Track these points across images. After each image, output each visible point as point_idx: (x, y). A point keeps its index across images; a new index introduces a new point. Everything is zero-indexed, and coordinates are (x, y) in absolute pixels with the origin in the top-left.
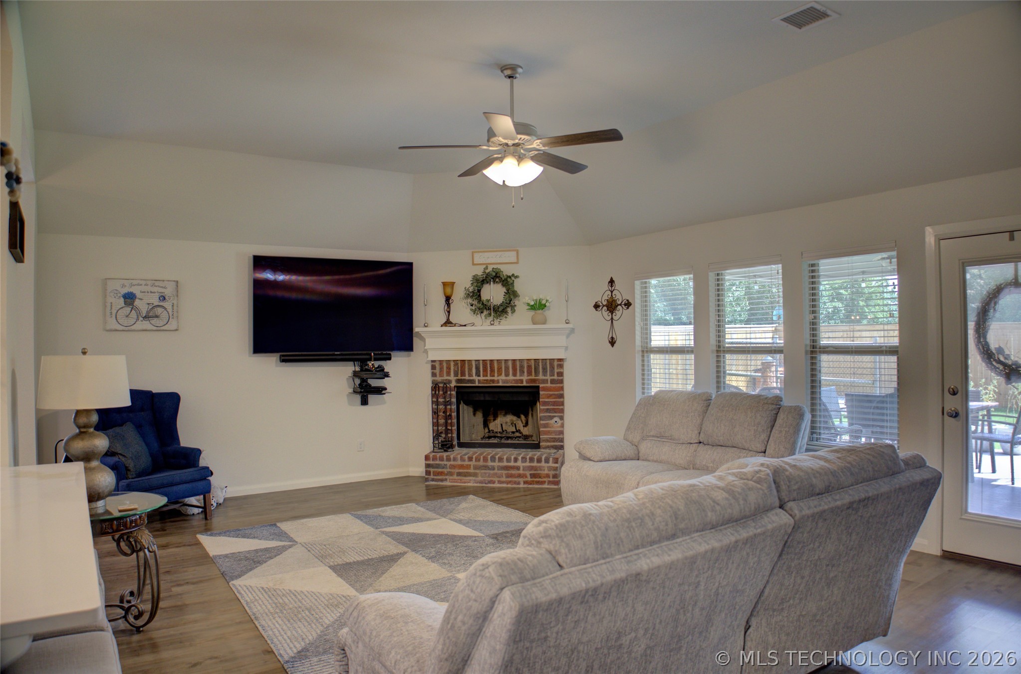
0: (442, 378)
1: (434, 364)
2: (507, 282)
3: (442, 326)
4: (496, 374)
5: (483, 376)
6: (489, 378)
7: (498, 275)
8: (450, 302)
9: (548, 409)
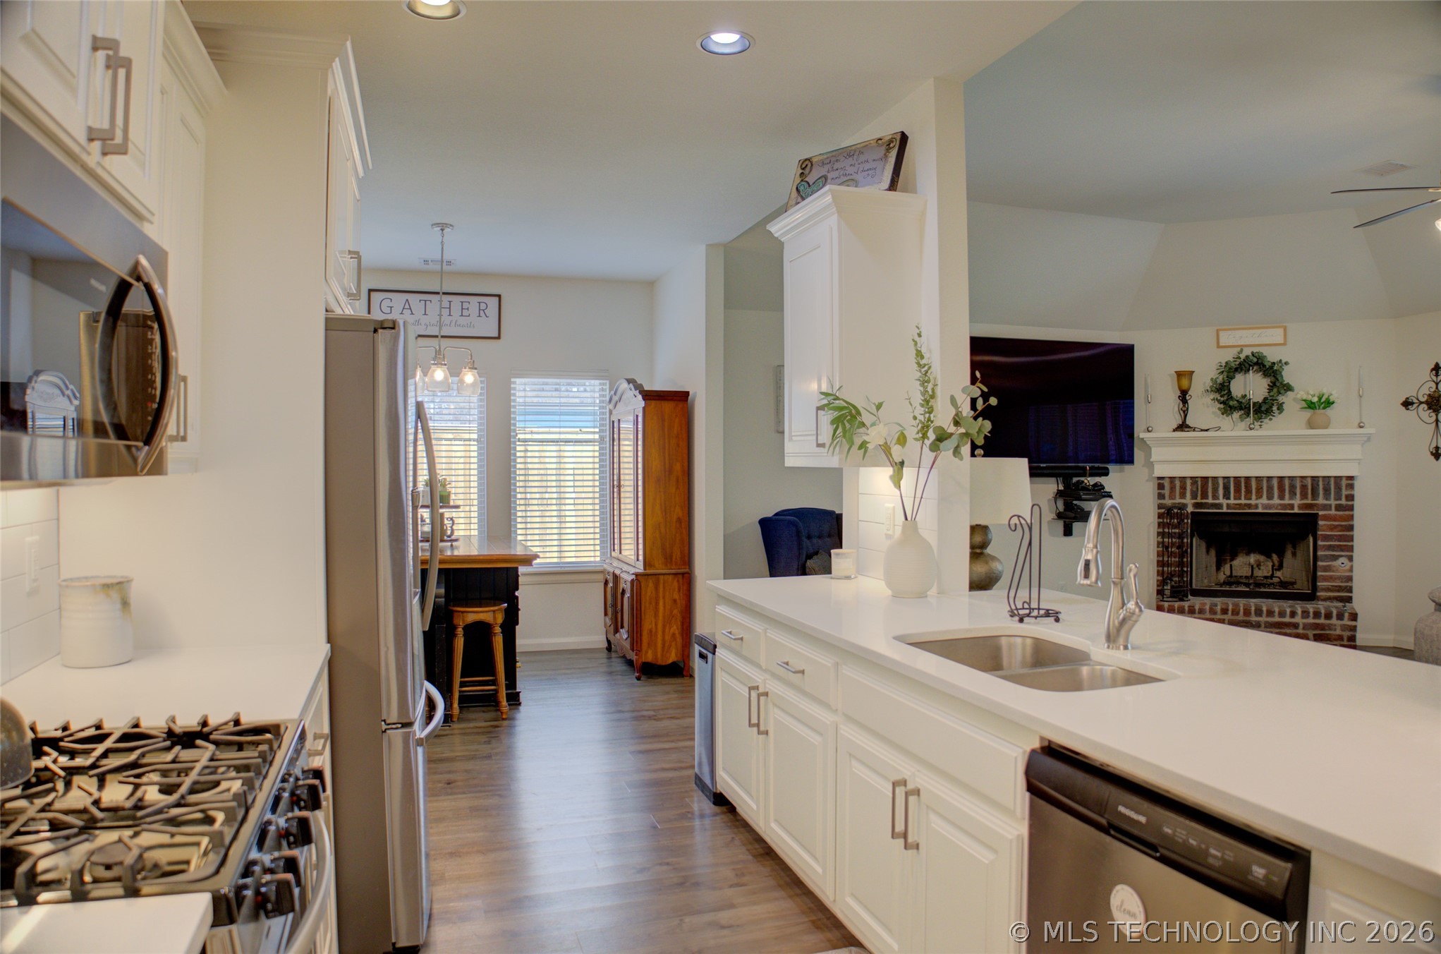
0: (1174, 501)
1: (1161, 482)
2: (1271, 371)
3: (1174, 431)
4: (1254, 497)
5: (1235, 499)
6: (1243, 501)
7: (1260, 361)
8: (1188, 398)
9: (1330, 546)
